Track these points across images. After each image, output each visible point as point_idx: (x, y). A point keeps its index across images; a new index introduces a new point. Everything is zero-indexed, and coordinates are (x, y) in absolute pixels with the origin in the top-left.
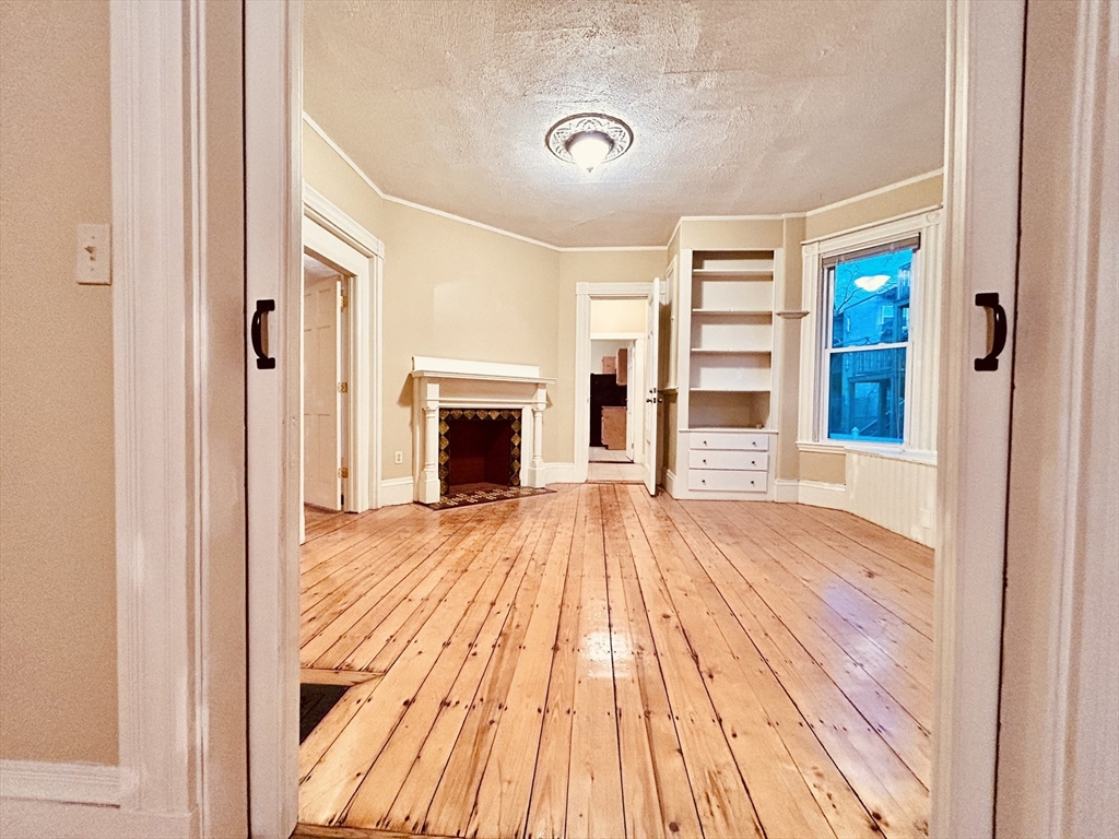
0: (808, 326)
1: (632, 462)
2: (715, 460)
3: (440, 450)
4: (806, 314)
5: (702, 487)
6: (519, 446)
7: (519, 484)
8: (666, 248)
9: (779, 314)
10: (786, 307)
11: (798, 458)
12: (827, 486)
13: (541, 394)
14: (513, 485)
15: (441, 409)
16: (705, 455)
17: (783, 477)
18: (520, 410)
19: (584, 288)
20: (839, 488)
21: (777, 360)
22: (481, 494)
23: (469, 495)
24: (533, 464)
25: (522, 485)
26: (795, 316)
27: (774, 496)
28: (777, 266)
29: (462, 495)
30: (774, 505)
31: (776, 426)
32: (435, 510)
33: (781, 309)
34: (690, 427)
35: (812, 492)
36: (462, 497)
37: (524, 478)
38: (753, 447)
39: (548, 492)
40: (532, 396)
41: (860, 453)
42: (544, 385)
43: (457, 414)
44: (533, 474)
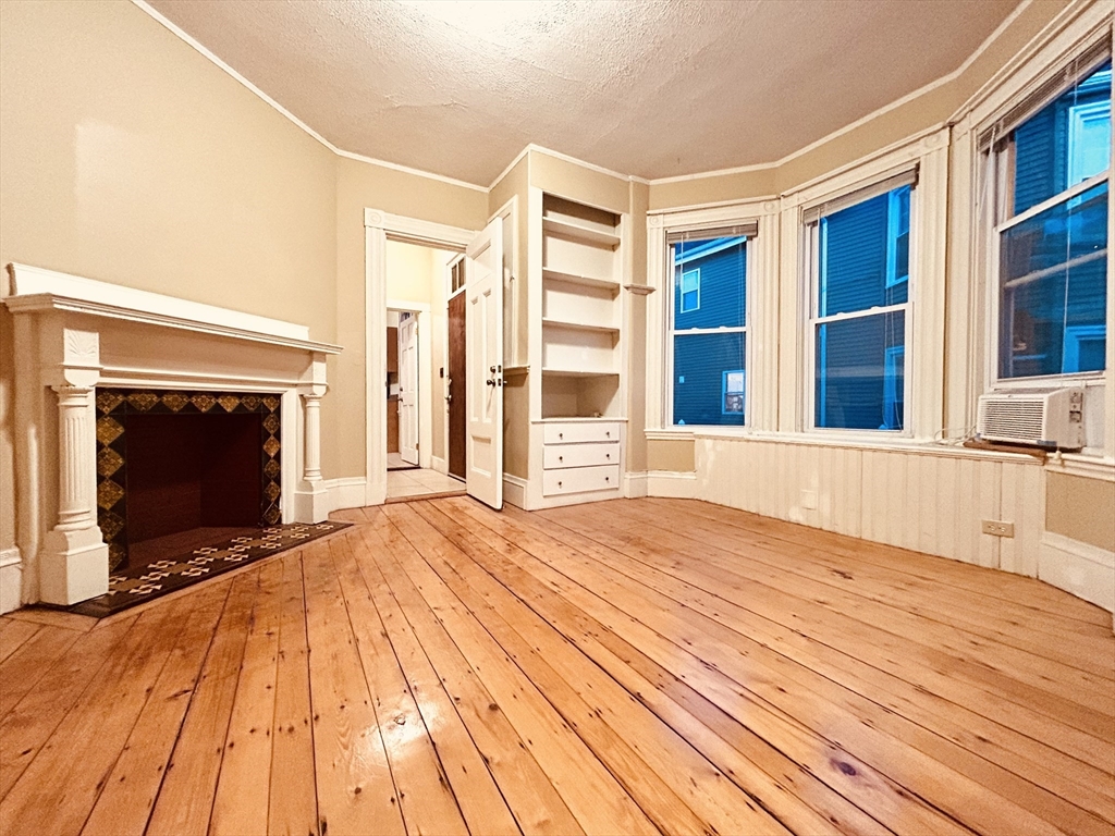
0: (654, 303)
1: (418, 467)
2: (573, 455)
3: (100, 479)
4: (651, 291)
5: (558, 490)
6: (278, 457)
7: (280, 519)
8: (486, 190)
9: (627, 288)
10: (634, 280)
11: (646, 447)
12: (677, 475)
13: (319, 371)
14: (268, 525)
15: (100, 391)
16: (561, 451)
17: (633, 470)
18: (278, 397)
19: (378, 220)
20: (689, 476)
21: (625, 339)
22: (210, 554)
23: (182, 559)
24: (306, 485)
25: (284, 522)
26: (642, 292)
27: (626, 492)
28: (624, 231)
29: (162, 564)
30: (626, 502)
31: (626, 414)
32: (101, 616)
33: (629, 284)
34: (543, 417)
35: (662, 483)
36: (163, 568)
37: (289, 511)
38: (606, 439)
39: (338, 527)
40: (300, 374)
41: (715, 438)
42: (322, 356)
43: (144, 402)
44: (306, 502)
